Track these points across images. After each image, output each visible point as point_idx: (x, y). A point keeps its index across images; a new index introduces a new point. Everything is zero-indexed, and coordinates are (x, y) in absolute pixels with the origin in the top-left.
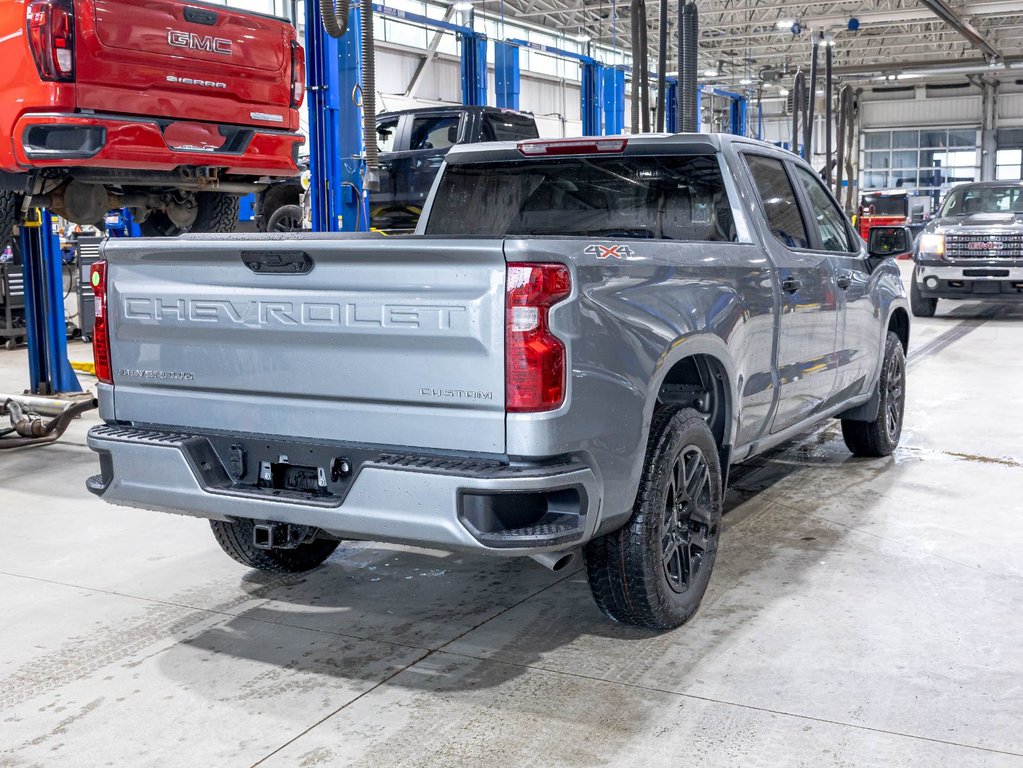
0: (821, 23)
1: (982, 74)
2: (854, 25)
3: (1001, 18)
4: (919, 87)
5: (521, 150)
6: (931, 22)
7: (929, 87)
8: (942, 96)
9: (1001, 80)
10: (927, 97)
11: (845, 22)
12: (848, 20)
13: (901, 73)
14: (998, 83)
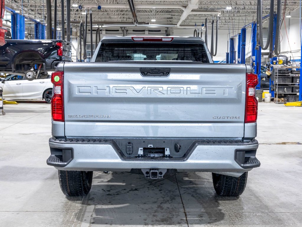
0: (88, 6)
1: (125, 27)
2: (99, 8)
3: (124, 10)
4: (103, 30)
5: (133, 40)
6: (111, 9)
7: (106, 30)
8: (112, 34)
9: (128, 30)
10: (106, 34)
11: (97, 7)
12: (98, 6)
13: (103, 25)
14: (127, 31)
